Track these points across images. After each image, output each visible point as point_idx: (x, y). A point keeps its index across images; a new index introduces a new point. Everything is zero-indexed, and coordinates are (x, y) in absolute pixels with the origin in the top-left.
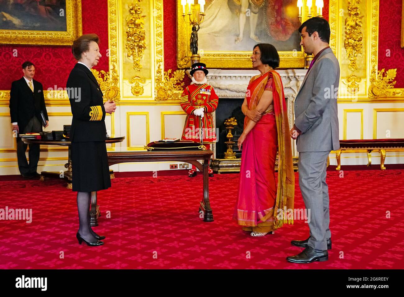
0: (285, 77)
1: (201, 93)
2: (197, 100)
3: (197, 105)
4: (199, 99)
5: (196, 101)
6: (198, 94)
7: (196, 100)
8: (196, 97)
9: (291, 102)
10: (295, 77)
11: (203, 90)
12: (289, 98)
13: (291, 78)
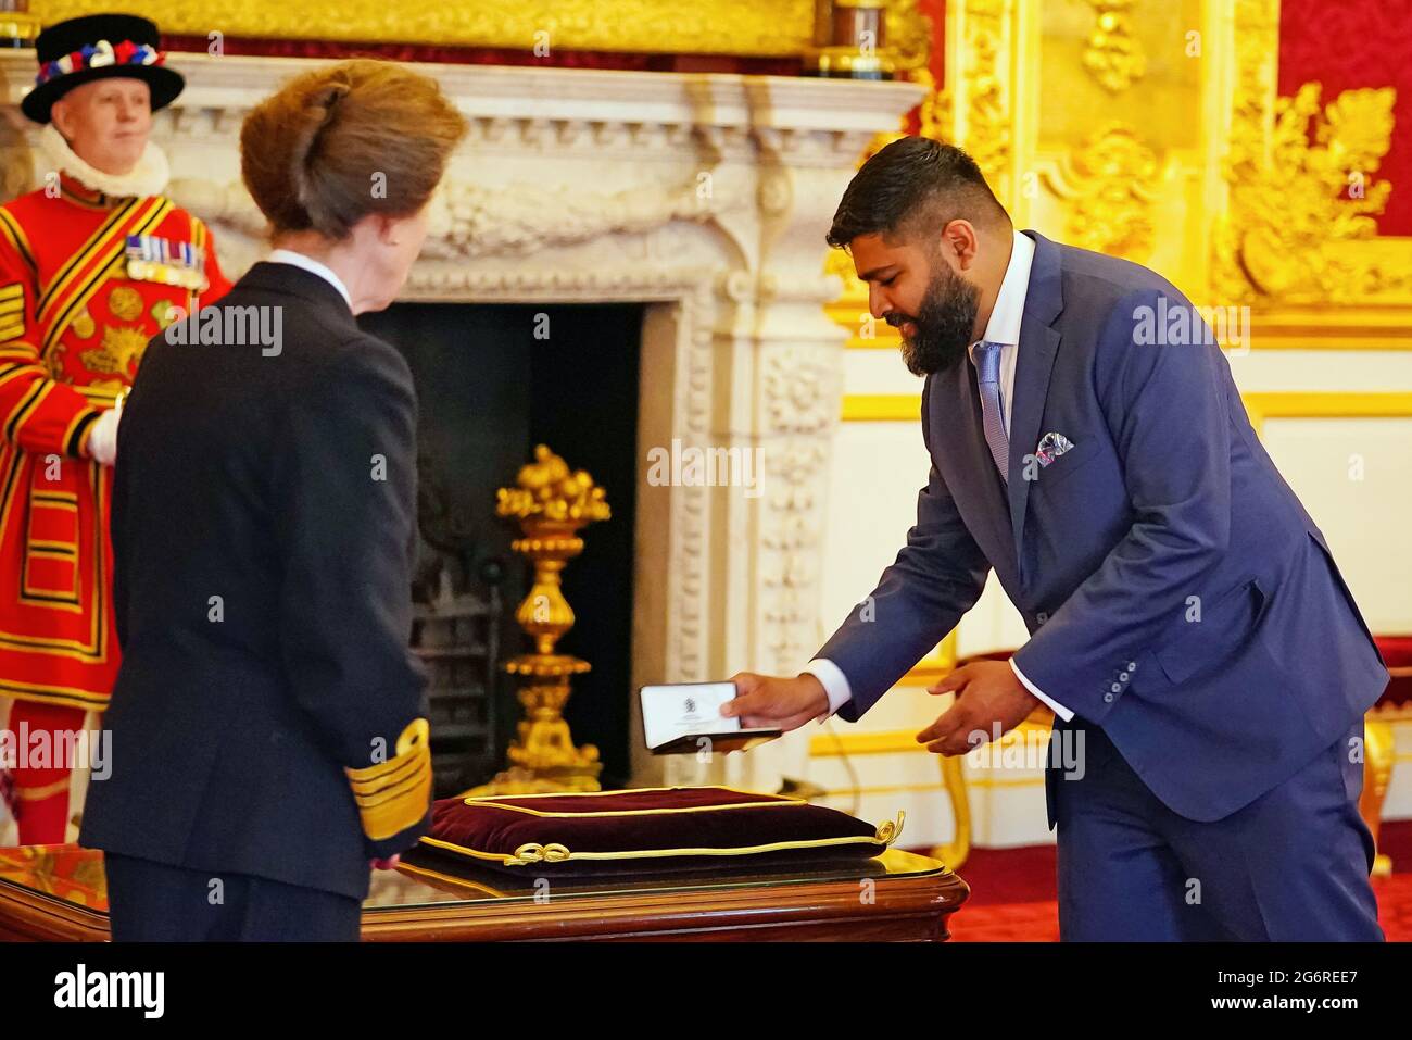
0: (669, 128)
1: (137, 270)
2: (109, 331)
3: (106, 378)
4: (119, 323)
5: (97, 341)
6: (112, 283)
7: (99, 336)
8: (100, 308)
9: (705, 337)
10: (755, 138)
11: (150, 245)
12: (687, 303)
13: (717, 140)
